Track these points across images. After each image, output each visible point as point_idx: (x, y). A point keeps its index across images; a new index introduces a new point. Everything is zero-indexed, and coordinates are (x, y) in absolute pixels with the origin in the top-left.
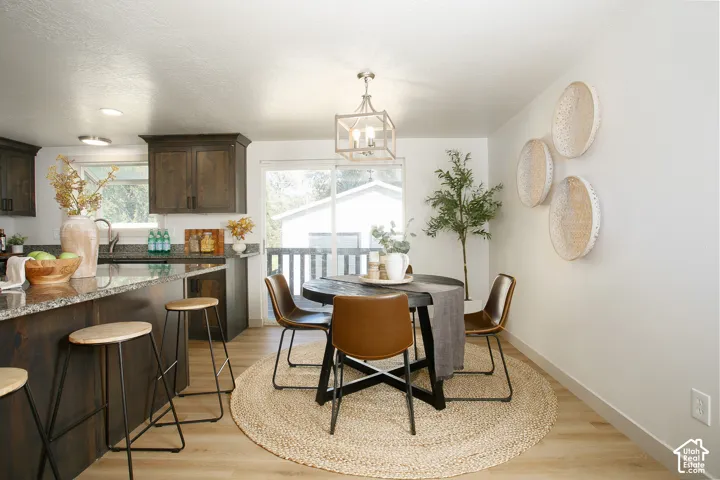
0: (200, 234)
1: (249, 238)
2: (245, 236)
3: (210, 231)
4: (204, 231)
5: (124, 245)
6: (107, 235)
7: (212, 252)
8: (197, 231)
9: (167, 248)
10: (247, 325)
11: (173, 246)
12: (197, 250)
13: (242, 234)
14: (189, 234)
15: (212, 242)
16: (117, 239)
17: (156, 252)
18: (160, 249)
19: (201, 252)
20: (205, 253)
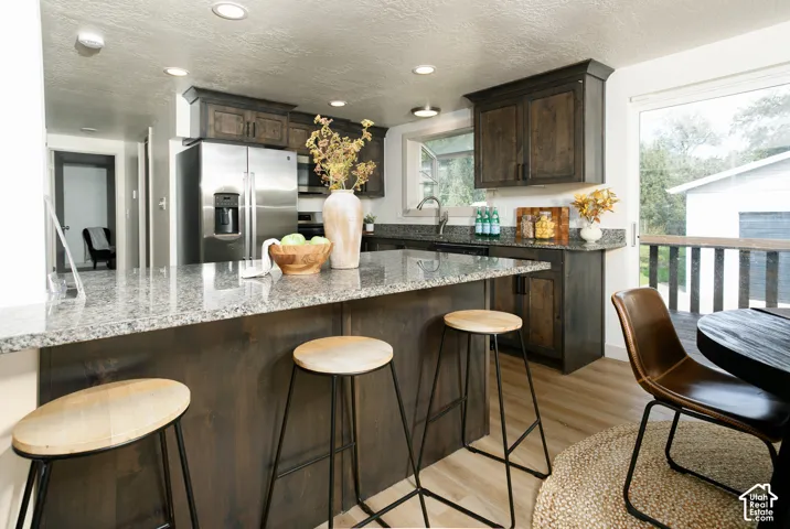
0: (535, 213)
1: (608, 220)
2: (601, 217)
3: (550, 209)
4: (541, 209)
5: (453, 227)
6: (434, 214)
7: (550, 239)
8: (532, 210)
9: (496, 231)
10: (603, 354)
11: (502, 229)
12: (531, 236)
13: (596, 212)
14: (521, 214)
15: (553, 225)
16: (446, 220)
17: (484, 235)
18: (488, 232)
19: (535, 239)
20: (542, 240)
